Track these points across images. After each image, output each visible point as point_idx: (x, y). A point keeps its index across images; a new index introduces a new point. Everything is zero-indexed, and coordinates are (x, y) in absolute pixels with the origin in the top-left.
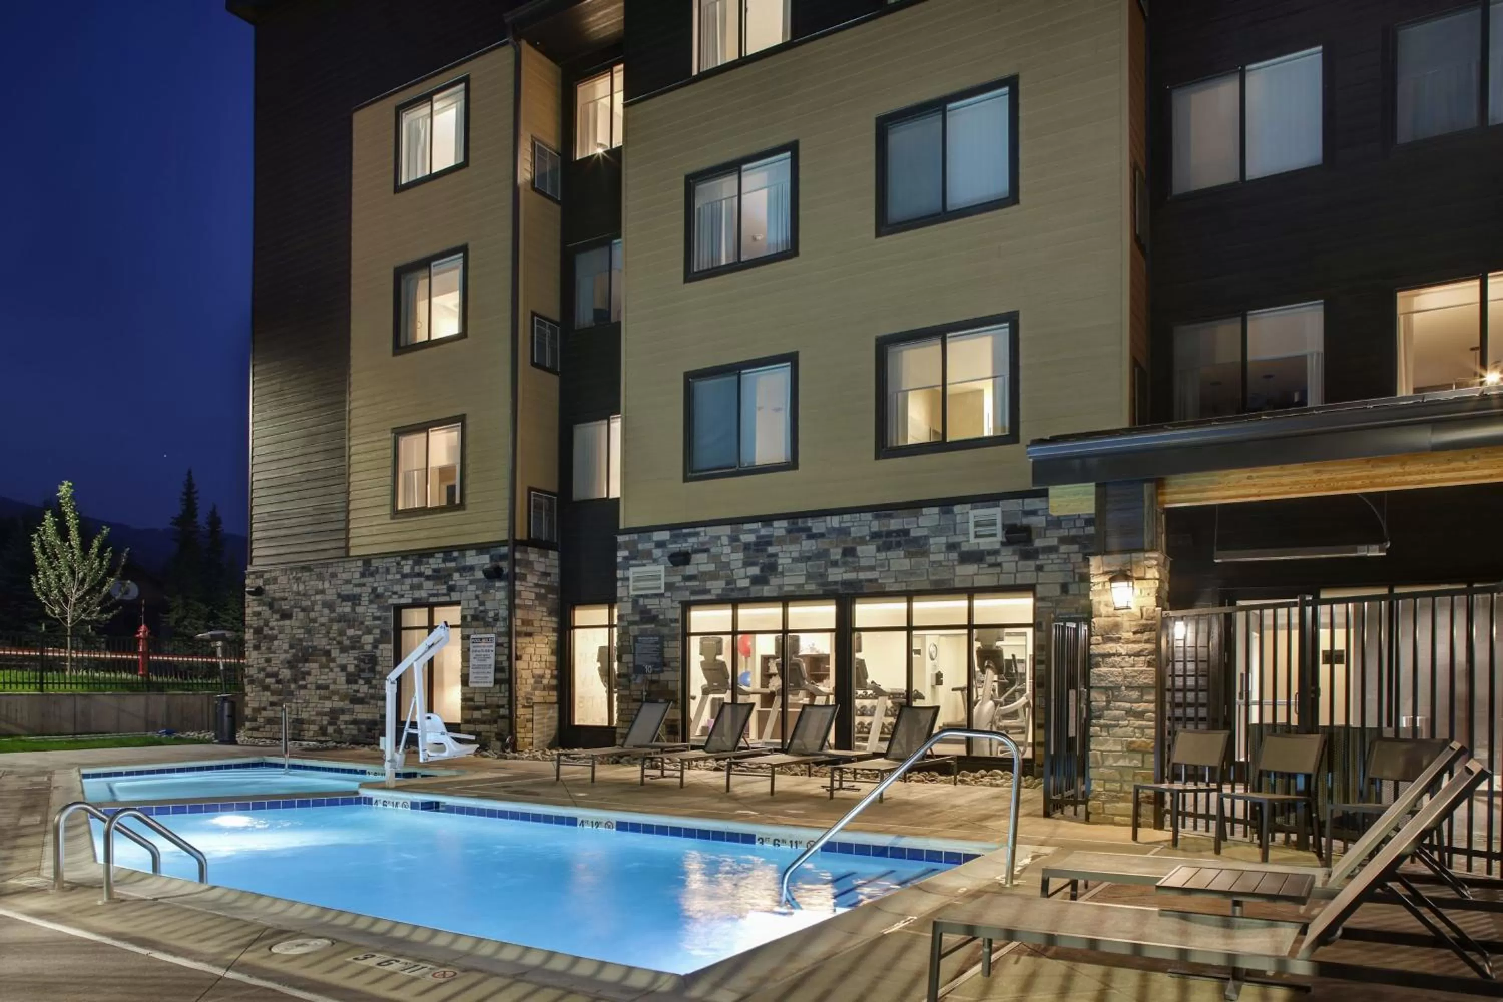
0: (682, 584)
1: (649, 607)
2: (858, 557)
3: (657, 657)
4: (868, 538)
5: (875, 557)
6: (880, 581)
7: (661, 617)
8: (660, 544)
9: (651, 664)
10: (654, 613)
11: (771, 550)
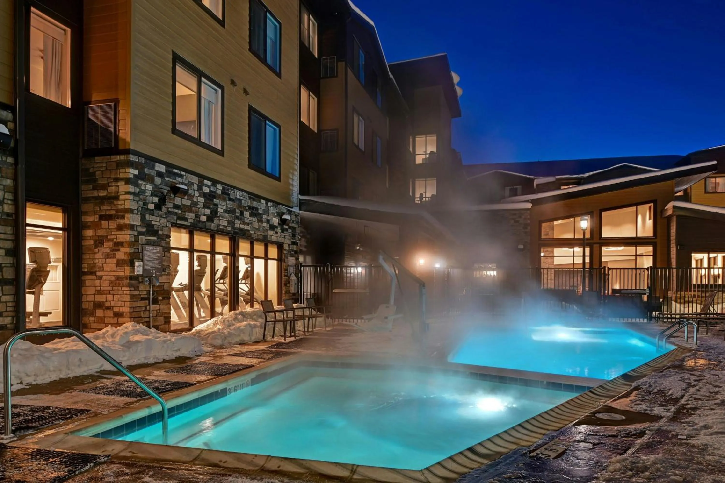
0: (173, 210)
1: (153, 223)
2: (243, 216)
3: (159, 263)
4: (247, 208)
5: (249, 218)
6: (250, 232)
7: (160, 232)
8: (160, 174)
9: (155, 268)
10: (155, 228)
11: (216, 201)
